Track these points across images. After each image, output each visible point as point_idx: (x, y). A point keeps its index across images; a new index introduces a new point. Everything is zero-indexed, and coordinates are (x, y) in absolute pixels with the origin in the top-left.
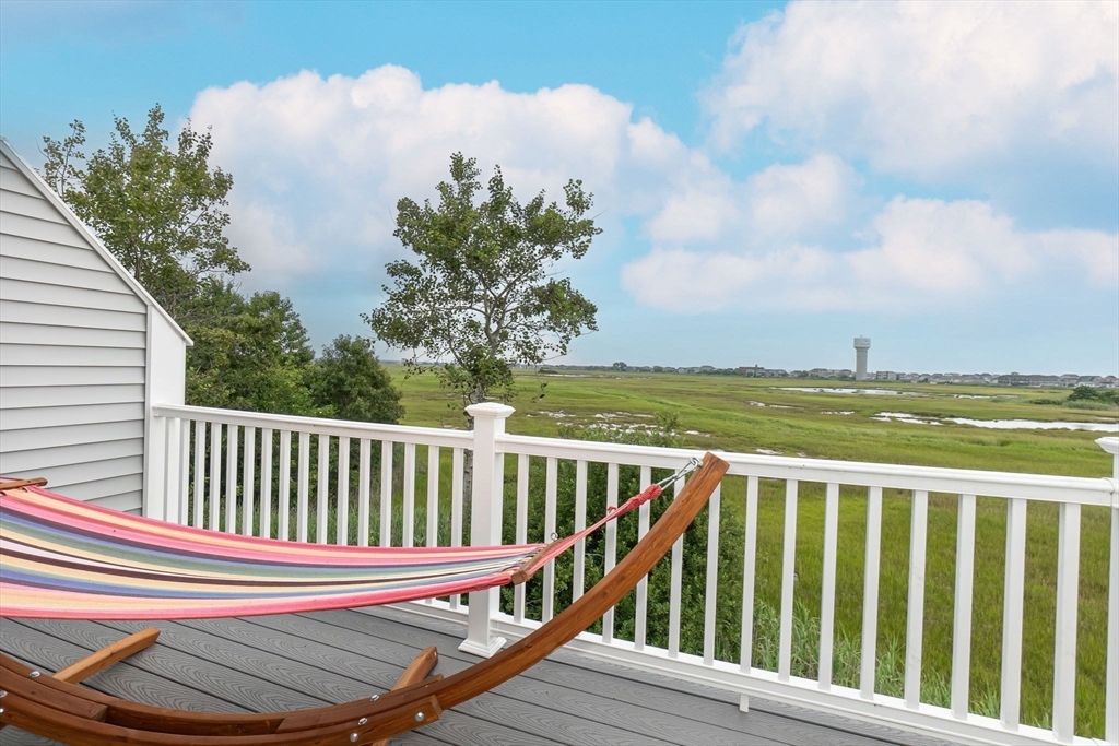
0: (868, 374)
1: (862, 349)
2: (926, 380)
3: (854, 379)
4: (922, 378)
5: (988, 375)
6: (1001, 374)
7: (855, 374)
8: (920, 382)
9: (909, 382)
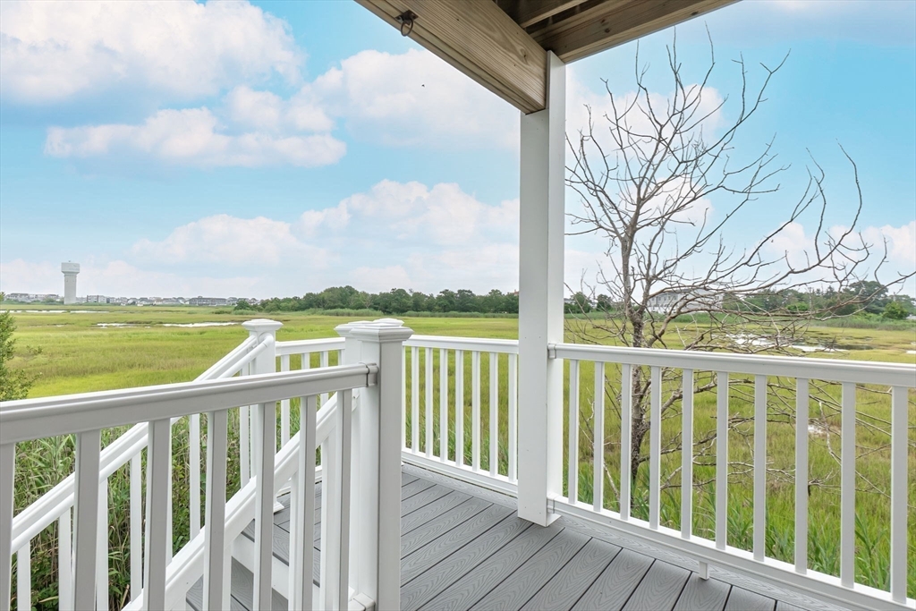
0: (77, 299)
1: (70, 275)
2: (134, 303)
3: (62, 303)
4: (130, 301)
5: (182, 298)
6: (191, 298)
7: (63, 298)
8: (129, 305)
9: (119, 304)
